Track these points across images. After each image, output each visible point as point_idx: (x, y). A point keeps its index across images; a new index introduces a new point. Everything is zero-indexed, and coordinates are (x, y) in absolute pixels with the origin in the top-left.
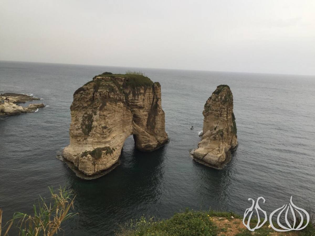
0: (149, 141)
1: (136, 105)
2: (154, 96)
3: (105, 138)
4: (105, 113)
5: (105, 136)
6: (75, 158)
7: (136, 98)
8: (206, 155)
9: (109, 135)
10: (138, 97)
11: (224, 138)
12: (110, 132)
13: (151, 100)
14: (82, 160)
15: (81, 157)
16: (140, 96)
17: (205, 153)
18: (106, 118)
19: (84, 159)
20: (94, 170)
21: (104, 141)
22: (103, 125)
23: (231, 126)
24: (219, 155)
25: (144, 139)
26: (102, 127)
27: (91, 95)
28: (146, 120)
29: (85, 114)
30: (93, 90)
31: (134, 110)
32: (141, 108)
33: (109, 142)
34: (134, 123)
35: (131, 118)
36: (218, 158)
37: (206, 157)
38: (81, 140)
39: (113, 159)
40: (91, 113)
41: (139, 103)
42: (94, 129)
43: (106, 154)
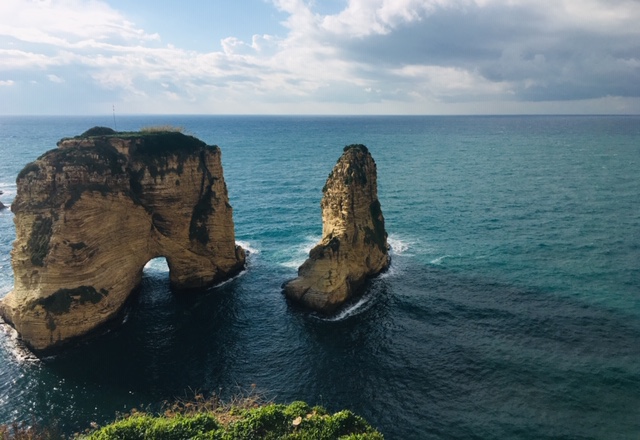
0: (195, 269)
1: (160, 196)
2: (203, 174)
3: (81, 267)
4: (78, 215)
5: (78, 263)
6: (14, 314)
7: (159, 180)
9: (90, 262)
10: (162, 179)
12: (91, 256)
13: (196, 183)
14: (24, 318)
15: (23, 312)
17: (305, 288)
18: (81, 226)
19: (29, 315)
20: (51, 339)
21: (79, 274)
22: (74, 241)
24: (329, 290)
25: (183, 265)
26: (70, 245)
27: (49, 179)
28: (188, 226)
30: (53, 169)
31: (156, 205)
32: (170, 200)
33: (91, 275)
34: (157, 232)
35: (147, 222)
36: (327, 297)
37: (307, 294)
38: (28, 275)
39: (101, 312)
40: (49, 216)
41: (166, 191)
42: (51, 251)
43: (81, 301)
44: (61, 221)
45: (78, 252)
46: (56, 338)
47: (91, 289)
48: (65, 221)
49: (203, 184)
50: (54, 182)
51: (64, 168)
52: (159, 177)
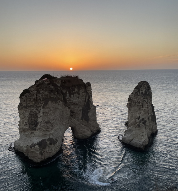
0: (84, 132)
1: (72, 103)
2: (86, 94)
3: (49, 131)
4: (47, 110)
5: (48, 129)
6: (25, 149)
7: (72, 97)
8: (132, 140)
9: (52, 129)
10: (73, 96)
11: (146, 125)
12: (52, 126)
13: (84, 97)
14: (31, 150)
15: (30, 148)
16: (75, 95)
17: (131, 139)
18: (48, 114)
19: (33, 149)
20: (42, 158)
21: (48, 133)
22: (47, 121)
23: (151, 115)
24: (143, 140)
25: (80, 130)
26: (45, 122)
27: (35, 96)
28: (81, 114)
29: (31, 112)
30: (36, 92)
31: (71, 106)
32: (76, 104)
33: (52, 134)
34: (71, 117)
35: (69, 113)
36: (142, 142)
37: (132, 141)
38: (29, 134)
39: (56, 148)
41: (75, 101)
42: (39, 125)
43: (50, 144)
44: (42, 113)
45: (48, 125)
47: (52, 139)
49: (86, 98)
50: (37, 97)
51: (41, 92)
52: (72, 95)
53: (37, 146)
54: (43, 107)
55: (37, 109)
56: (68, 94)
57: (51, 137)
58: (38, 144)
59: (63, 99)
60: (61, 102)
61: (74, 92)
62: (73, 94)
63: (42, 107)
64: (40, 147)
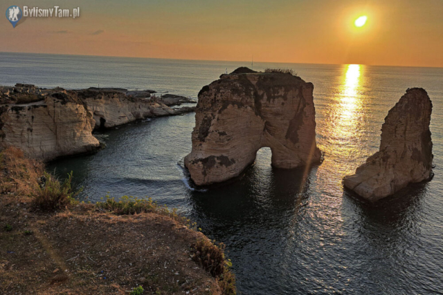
0: (286, 158)
1: (271, 111)
2: (300, 100)
3: (223, 146)
4: (224, 117)
5: (222, 144)
7: (272, 102)
9: (227, 144)
11: (388, 163)
12: (229, 140)
13: (294, 105)
14: (193, 167)
16: (276, 100)
17: (357, 182)
18: (225, 123)
20: (204, 180)
21: (221, 149)
22: (221, 131)
24: (375, 187)
25: (280, 154)
26: (219, 133)
27: (213, 96)
28: (286, 131)
29: (205, 117)
30: (216, 91)
31: (268, 116)
33: (228, 151)
34: (267, 132)
35: (261, 125)
36: (373, 191)
37: (359, 186)
38: (197, 145)
39: (230, 171)
40: (210, 115)
41: (275, 109)
42: (209, 135)
43: (221, 164)
44: (216, 119)
45: (222, 137)
46: (206, 180)
47: (226, 158)
48: (218, 119)
50: (215, 98)
51: (221, 91)
52: (272, 100)
53: (200, 163)
54: (220, 112)
55: (212, 114)
56: (265, 97)
57: (225, 154)
58: (201, 160)
59: (253, 104)
60: (249, 108)
61: (276, 95)
62: (274, 98)
63: (218, 111)
64: (204, 165)
